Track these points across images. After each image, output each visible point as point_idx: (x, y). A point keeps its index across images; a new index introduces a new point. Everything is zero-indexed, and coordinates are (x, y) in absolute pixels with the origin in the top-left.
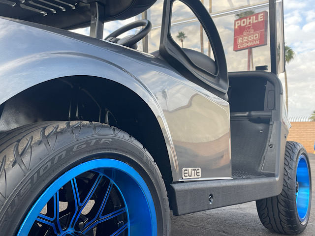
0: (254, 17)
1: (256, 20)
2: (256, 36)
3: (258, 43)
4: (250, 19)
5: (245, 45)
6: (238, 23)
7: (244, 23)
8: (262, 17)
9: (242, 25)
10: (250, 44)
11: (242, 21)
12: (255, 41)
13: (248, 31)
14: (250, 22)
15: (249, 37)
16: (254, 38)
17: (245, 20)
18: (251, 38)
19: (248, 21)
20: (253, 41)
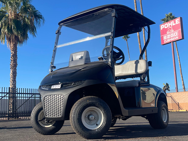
0: (173, 21)
1: (174, 23)
2: (176, 34)
3: (178, 38)
4: (170, 23)
5: (169, 41)
6: (162, 27)
7: (166, 26)
8: (178, 21)
9: (165, 28)
10: (172, 39)
11: (165, 25)
12: (176, 37)
13: (169, 31)
14: (170, 26)
15: (171, 35)
16: (175, 35)
17: (167, 24)
18: (172, 35)
19: (169, 24)
20: (174, 37)
